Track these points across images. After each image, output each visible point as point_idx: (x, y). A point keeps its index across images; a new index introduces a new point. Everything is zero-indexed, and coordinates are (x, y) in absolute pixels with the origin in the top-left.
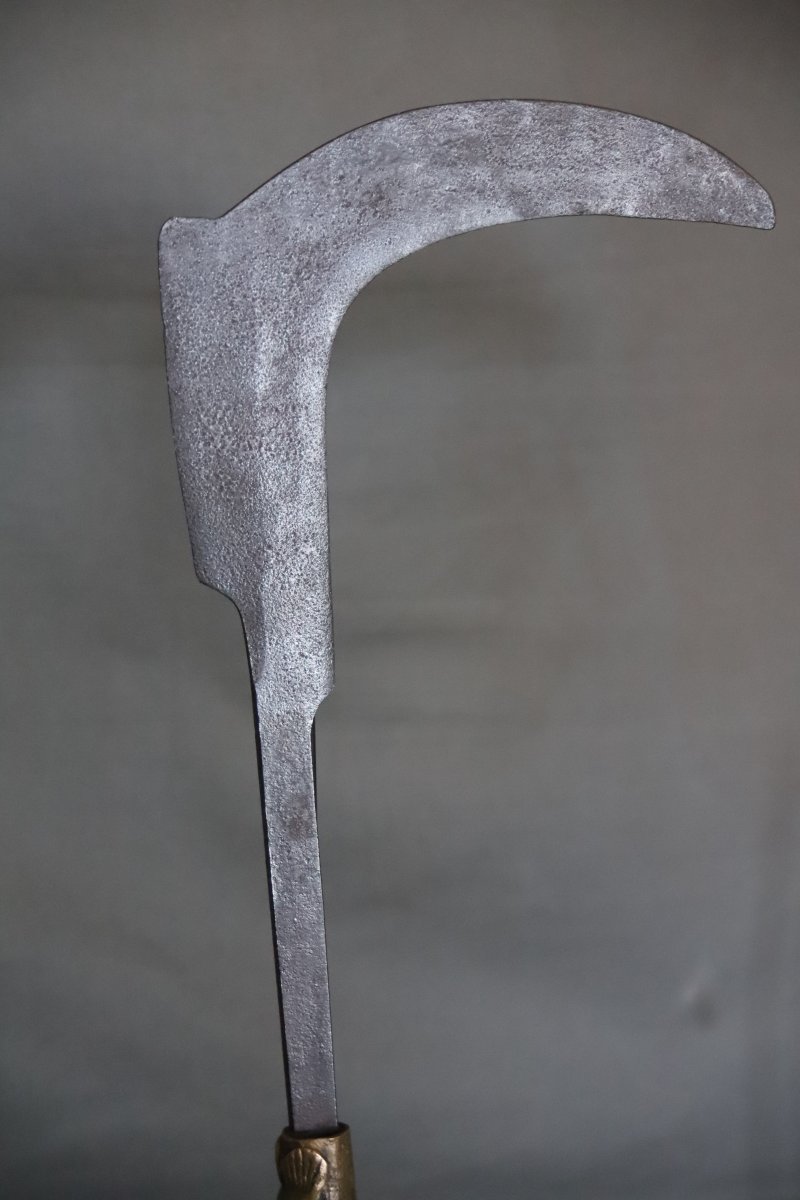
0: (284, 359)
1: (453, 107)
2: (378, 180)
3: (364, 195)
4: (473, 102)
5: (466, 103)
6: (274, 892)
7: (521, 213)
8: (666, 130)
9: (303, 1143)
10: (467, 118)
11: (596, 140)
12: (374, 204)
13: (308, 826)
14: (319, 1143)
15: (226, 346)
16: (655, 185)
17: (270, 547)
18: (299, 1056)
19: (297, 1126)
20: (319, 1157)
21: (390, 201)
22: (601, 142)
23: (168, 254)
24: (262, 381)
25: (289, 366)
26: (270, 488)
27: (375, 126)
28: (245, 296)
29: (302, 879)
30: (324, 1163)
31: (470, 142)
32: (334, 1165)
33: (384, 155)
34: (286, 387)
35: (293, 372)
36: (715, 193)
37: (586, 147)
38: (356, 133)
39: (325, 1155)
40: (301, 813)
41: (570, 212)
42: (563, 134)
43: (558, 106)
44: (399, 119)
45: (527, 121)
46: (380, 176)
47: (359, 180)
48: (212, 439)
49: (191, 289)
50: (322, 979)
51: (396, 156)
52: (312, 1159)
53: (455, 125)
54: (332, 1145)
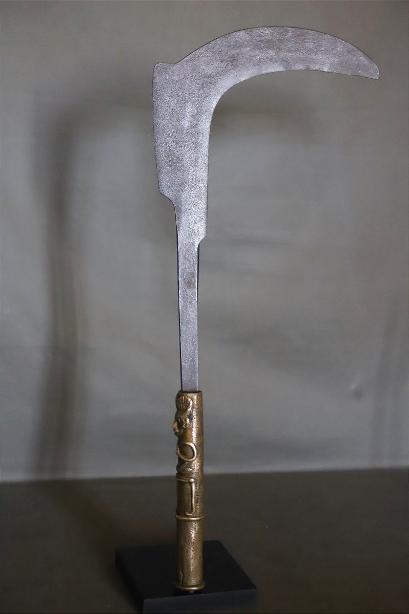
0: (195, 115)
1: (262, 28)
2: (234, 53)
3: (228, 58)
4: (270, 27)
5: (268, 27)
6: (180, 307)
7: (286, 68)
8: (341, 41)
9: (184, 394)
10: (267, 32)
11: (315, 43)
12: (232, 62)
13: (194, 284)
14: (190, 395)
15: (175, 110)
16: (336, 60)
17: (186, 183)
18: (186, 365)
19: (184, 389)
20: (190, 400)
21: (237, 61)
22: (316, 44)
23: (157, 75)
24: (186, 123)
25: (196, 117)
26: (187, 162)
27: (234, 34)
28: (183, 92)
29: (190, 302)
30: (191, 402)
31: (268, 41)
32: (195, 403)
33: (236, 44)
34: (195, 125)
35: (198, 121)
36: (358, 65)
37: (311, 45)
38: (227, 36)
39: (193, 400)
40: (192, 279)
41: (304, 69)
42: (302, 40)
43: (301, 30)
44: (242, 32)
45: (290, 34)
47: (227, 53)
48: (168, 143)
49: (164, 88)
50: (195, 339)
51: (241, 45)
52: (187, 400)
53: (263, 35)
54: (195, 396)
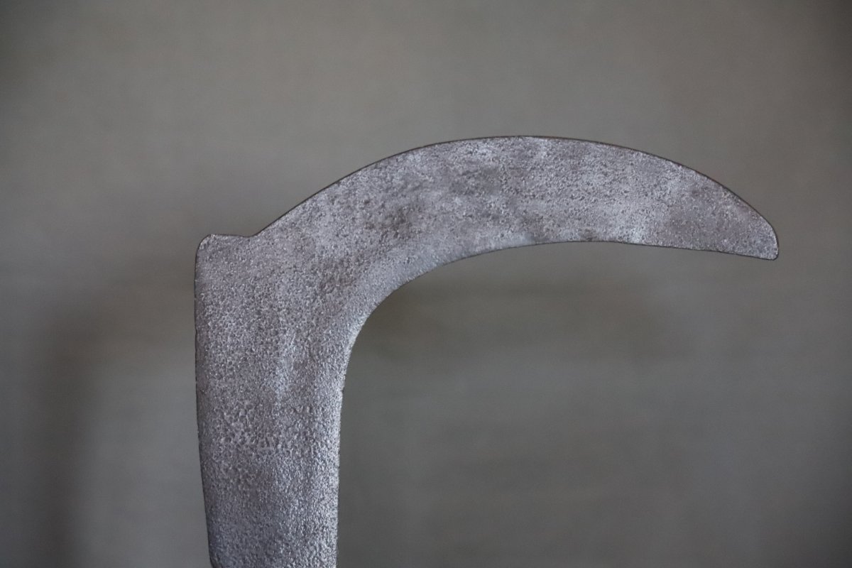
0: (305, 364)
1: (472, 142)
2: (400, 204)
3: (386, 218)
4: (492, 138)
5: (484, 139)
7: (533, 238)
8: (674, 166)
10: (486, 152)
11: (606, 174)
12: (395, 227)
15: (251, 351)
16: (662, 216)
17: (281, 538)
21: (410, 225)
22: (611, 177)
23: (206, 266)
24: (282, 382)
25: (308, 370)
26: (285, 484)
27: (400, 158)
28: (271, 306)
31: (487, 173)
33: (406, 183)
34: (304, 390)
35: (312, 378)
36: (720, 224)
37: (596, 180)
38: (382, 164)
41: (579, 238)
42: (574, 169)
43: (571, 142)
44: (421, 153)
45: (542, 154)
46: (403, 202)
47: (383, 206)
48: (234, 435)
49: (223, 299)
51: (417, 184)
53: (474, 158)
